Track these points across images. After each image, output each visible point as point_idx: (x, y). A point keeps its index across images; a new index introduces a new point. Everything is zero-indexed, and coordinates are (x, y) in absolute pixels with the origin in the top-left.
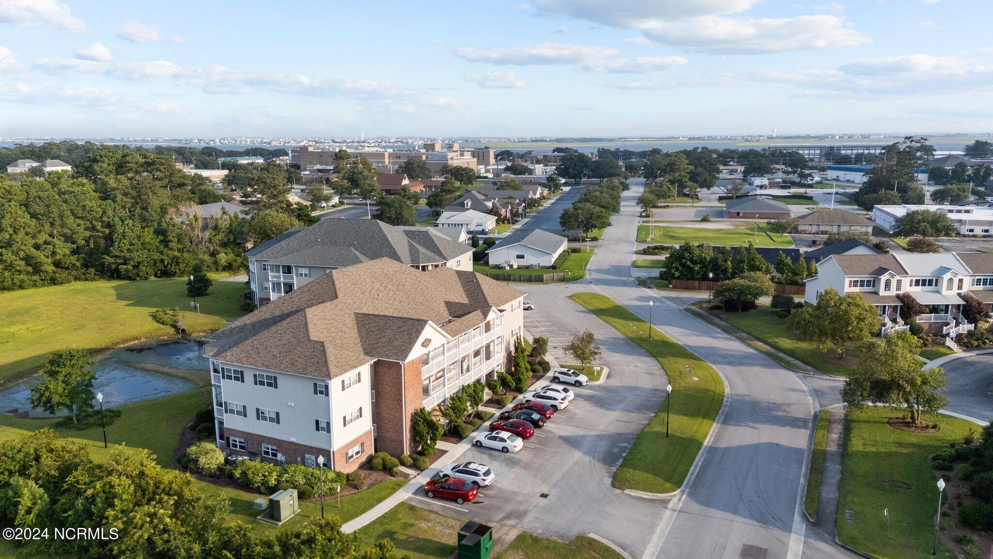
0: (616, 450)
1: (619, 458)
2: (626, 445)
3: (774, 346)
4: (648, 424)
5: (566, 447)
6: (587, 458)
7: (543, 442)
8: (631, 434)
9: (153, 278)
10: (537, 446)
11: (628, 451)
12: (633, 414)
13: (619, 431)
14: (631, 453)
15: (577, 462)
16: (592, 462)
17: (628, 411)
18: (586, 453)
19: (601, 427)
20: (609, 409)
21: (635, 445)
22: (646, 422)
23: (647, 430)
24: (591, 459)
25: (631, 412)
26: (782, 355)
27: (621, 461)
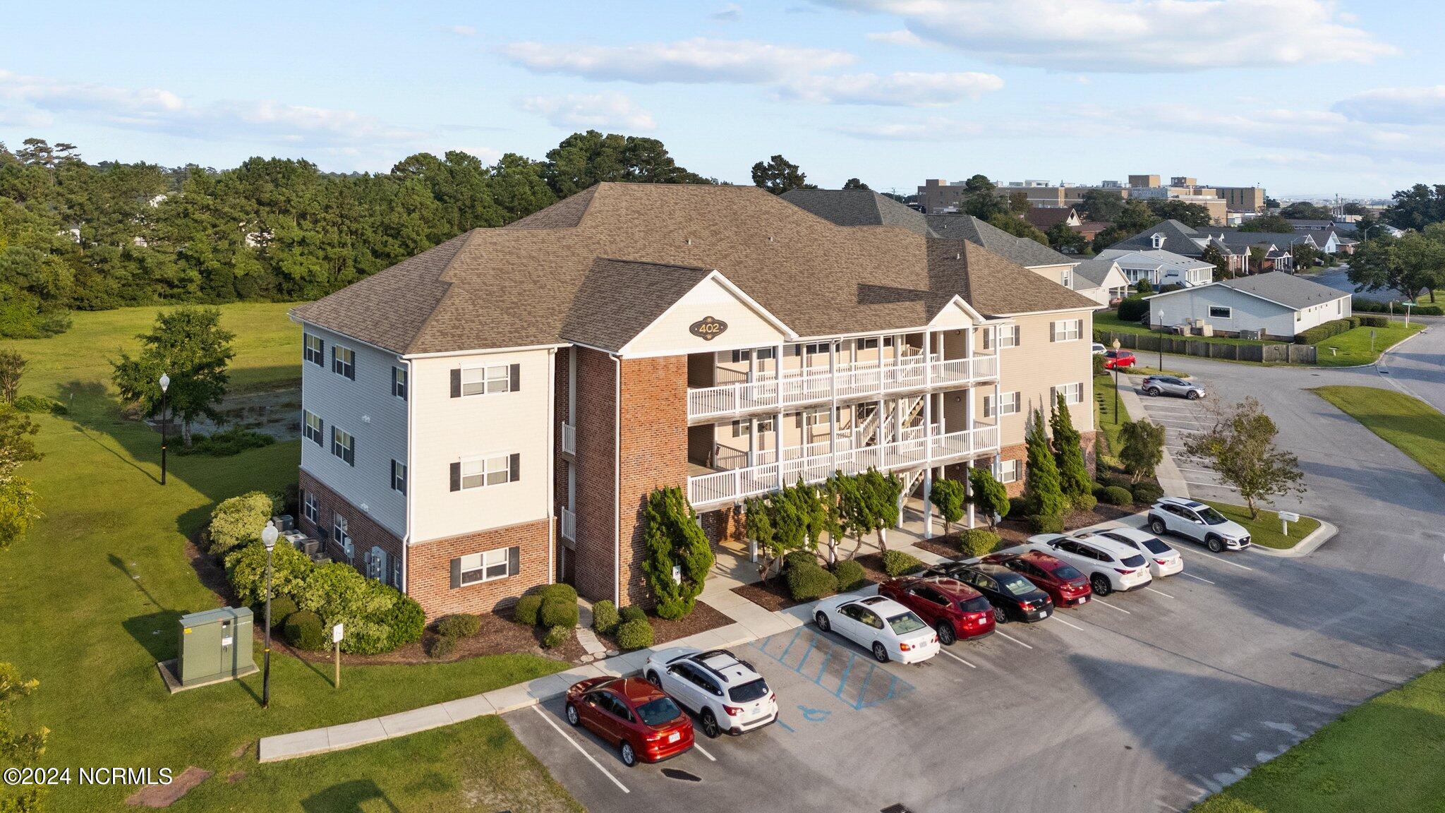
0: (1241, 736)
1: (1239, 762)
2: (1287, 727)
4: (1400, 687)
5: (1076, 688)
6: (1124, 737)
7: (1011, 661)
8: (1323, 700)
10: (987, 665)
11: (1284, 749)
12: (1358, 648)
13: (1286, 685)
14: (1290, 758)
15: (1082, 740)
16: (1131, 753)
17: (1345, 637)
18: (1128, 722)
19: (1229, 661)
20: (1284, 622)
21: (1319, 737)
22: (1399, 679)
23: (1387, 699)
24: (1134, 745)
25: (1358, 641)
27: (1241, 773)
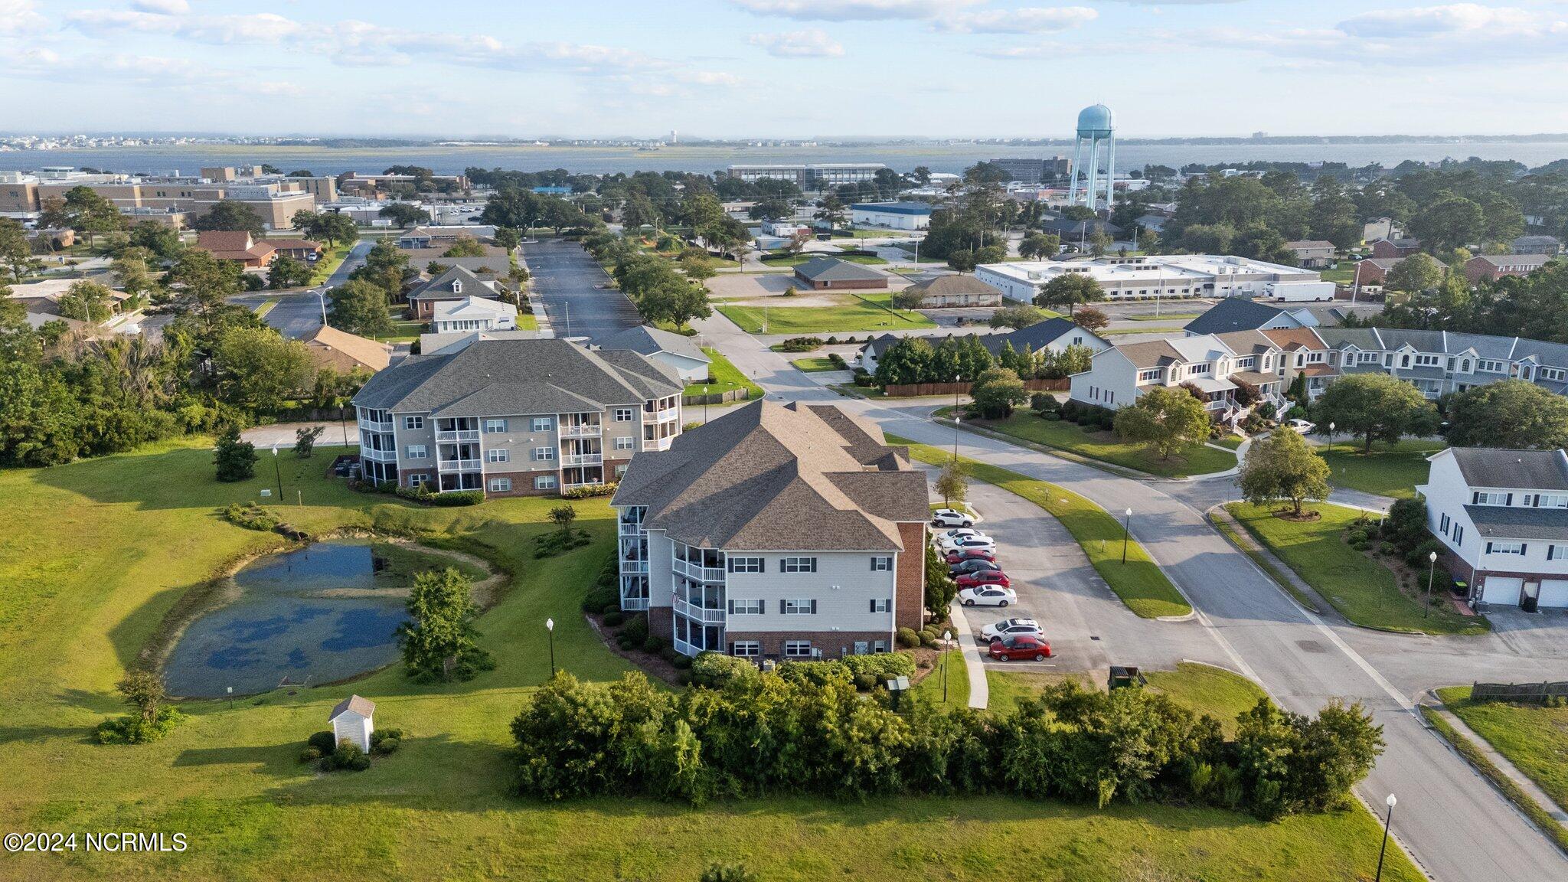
1: (1107, 591)
3: (1083, 454)
9: (76, 459)
12: (1058, 547)
26: (1099, 462)
27: (1112, 593)
